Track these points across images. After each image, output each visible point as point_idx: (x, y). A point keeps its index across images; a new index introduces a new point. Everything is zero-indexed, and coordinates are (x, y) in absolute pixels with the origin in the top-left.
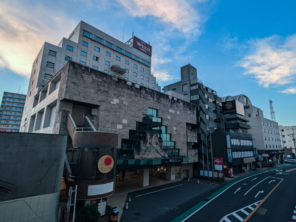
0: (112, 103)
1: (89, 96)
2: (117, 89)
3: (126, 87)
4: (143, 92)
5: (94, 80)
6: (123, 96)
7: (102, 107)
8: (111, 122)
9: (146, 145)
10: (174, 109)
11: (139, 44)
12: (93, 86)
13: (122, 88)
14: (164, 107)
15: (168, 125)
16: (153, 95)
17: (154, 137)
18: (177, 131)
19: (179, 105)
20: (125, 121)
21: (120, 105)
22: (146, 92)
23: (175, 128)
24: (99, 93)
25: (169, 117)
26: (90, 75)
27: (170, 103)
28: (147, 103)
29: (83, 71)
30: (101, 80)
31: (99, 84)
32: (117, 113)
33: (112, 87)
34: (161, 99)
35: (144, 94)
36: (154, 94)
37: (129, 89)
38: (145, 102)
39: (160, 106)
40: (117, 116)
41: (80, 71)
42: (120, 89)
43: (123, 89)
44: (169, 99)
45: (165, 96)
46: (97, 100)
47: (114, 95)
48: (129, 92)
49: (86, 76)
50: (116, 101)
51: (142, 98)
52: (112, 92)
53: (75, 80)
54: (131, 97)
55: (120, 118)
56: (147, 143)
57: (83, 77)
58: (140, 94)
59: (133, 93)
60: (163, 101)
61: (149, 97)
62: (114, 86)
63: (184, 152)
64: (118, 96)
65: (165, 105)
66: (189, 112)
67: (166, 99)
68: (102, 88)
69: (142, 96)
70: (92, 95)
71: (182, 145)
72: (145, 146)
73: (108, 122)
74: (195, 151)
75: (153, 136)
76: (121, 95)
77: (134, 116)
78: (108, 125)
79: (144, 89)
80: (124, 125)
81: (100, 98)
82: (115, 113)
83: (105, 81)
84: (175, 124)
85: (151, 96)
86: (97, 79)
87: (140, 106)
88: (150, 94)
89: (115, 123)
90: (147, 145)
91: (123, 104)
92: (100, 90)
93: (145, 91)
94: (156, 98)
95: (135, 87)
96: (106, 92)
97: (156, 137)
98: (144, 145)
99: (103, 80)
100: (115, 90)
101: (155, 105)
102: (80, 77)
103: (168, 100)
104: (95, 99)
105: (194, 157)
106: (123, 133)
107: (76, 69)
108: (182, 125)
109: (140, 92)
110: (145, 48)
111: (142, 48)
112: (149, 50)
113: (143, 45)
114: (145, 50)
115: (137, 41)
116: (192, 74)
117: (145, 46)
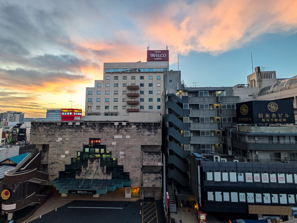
0: (57, 141)
1: (43, 140)
2: (60, 131)
3: (68, 127)
4: (84, 127)
5: (45, 129)
6: (65, 134)
7: (50, 146)
8: (57, 154)
9: (86, 168)
10: (122, 135)
11: (153, 55)
12: (44, 133)
13: (64, 129)
14: (107, 135)
15: (112, 151)
16: (94, 127)
17: (94, 162)
18: (125, 155)
19: (130, 128)
20: (67, 152)
21: (63, 142)
22: (87, 126)
23: (122, 153)
24: (48, 137)
25: (114, 143)
26: (42, 127)
27: (116, 130)
28: (88, 135)
29: (39, 126)
30: (49, 128)
31: (48, 131)
32: (61, 148)
33: (57, 131)
34: (103, 128)
35: (84, 128)
36: (95, 126)
37: (70, 128)
38: (86, 135)
39: (102, 135)
40: (61, 149)
41: (37, 126)
42: (63, 130)
43: (65, 130)
44: (115, 126)
45: (109, 124)
46: (47, 141)
47: (59, 135)
48: (70, 130)
49: (40, 128)
50: (60, 139)
51: (83, 132)
52: (57, 135)
53: (34, 133)
54: (71, 134)
55: (63, 150)
56: (87, 167)
57: (38, 130)
58: (80, 129)
59: (73, 130)
60: (106, 129)
61: (90, 129)
62: (58, 129)
63: (136, 176)
65: (108, 133)
66: (147, 133)
67: (110, 127)
68: (50, 133)
69: (82, 130)
70: (44, 139)
71: (133, 169)
72: (85, 170)
73: (54, 154)
74: (157, 175)
75: (93, 161)
76: (63, 134)
77: (74, 148)
78: (55, 156)
79: (84, 124)
80: (66, 155)
81: (49, 139)
82: (59, 148)
83: (52, 128)
84: (123, 148)
85: (92, 128)
86: (47, 128)
87: (80, 139)
88: (90, 127)
89: (60, 154)
90: (87, 169)
91: (65, 140)
92: (49, 134)
93: (85, 125)
94: (98, 128)
95: (76, 125)
96: (53, 134)
97: (97, 162)
98: (84, 169)
99: (50, 128)
100: (59, 131)
101: (96, 135)
102: (37, 130)
103: (113, 127)
104: (46, 141)
105: (153, 181)
106: (65, 161)
107: (35, 126)
108: (132, 148)
109: (80, 128)
110: (160, 56)
111: (157, 58)
112: (165, 55)
113: (158, 53)
114: (161, 57)
115: (150, 54)
116: (170, 81)
117: (160, 54)
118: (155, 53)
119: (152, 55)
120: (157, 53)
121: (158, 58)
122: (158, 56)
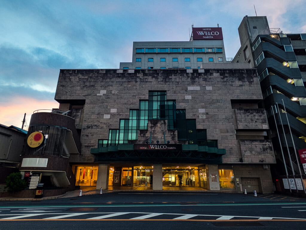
0: (98, 95)
1: (75, 93)
2: (104, 81)
3: (116, 76)
4: (140, 75)
5: (80, 78)
6: (112, 85)
7: (87, 101)
8: (97, 113)
9: (144, 135)
10: (200, 85)
12: (79, 84)
13: (110, 79)
14: (177, 86)
15: (186, 108)
16: (155, 76)
17: (159, 125)
18: (207, 114)
19: (212, 77)
20: (114, 111)
21: (107, 96)
22: (145, 74)
23: (202, 111)
24: (85, 89)
25: (188, 97)
26: (77, 76)
27: (190, 78)
28: (146, 86)
29: (71, 74)
30: (87, 77)
31: (85, 81)
32: (104, 104)
33: (98, 81)
34: (170, 77)
35: (141, 77)
36: (158, 74)
37: (119, 77)
38: (143, 86)
39: (168, 86)
40: (104, 106)
41: (68, 75)
42: (108, 80)
43: (112, 79)
44: (187, 74)
45: (179, 72)
46: (83, 95)
47: (101, 87)
48: (120, 80)
49: (73, 77)
50: (103, 92)
51: (138, 83)
52: (98, 86)
53: (64, 83)
54: (122, 85)
55: (107, 108)
56: (147, 133)
57: (70, 79)
58: (135, 78)
59: (124, 80)
60: (175, 78)
61: (150, 79)
62: (101, 79)
63: (230, 145)
64: (105, 88)
65: (178, 83)
66: (238, 83)
67: (181, 75)
68: (88, 84)
69: (138, 80)
70: (78, 92)
71: (223, 134)
72: (144, 137)
73: (93, 113)
74: (264, 143)
75: (157, 123)
76: (109, 85)
77: (126, 104)
78: (93, 117)
79: (141, 72)
80: (113, 115)
81: (86, 93)
82: (101, 104)
83: (91, 77)
84: (203, 104)
85: (153, 77)
86: (83, 77)
87: (135, 91)
88: (150, 75)
89: (102, 114)
90: (147, 135)
91: (111, 93)
92: (86, 86)
93: (142, 74)
94: (162, 77)
95: (128, 73)
96: (93, 86)
97: (163, 125)
98: (142, 135)
99: (89, 77)
100: (102, 82)
101: (160, 86)
102: (67, 80)
103: (185, 75)
104: (80, 95)
105: (259, 153)
106: (110, 123)
107: (65, 75)
108: (218, 104)
109: (134, 77)
110: (210, 34)
111: (207, 36)
112: (217, 33)
113: (208, 31)
114: (212, 36)
115: (197, 32)
116: (255, 28)
117: (210, 32)
118: (204, 31)
119: (200, 33)
120: (206, 31)
121: (209, 36)
122: (208, 34)
